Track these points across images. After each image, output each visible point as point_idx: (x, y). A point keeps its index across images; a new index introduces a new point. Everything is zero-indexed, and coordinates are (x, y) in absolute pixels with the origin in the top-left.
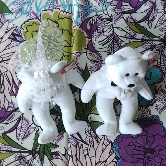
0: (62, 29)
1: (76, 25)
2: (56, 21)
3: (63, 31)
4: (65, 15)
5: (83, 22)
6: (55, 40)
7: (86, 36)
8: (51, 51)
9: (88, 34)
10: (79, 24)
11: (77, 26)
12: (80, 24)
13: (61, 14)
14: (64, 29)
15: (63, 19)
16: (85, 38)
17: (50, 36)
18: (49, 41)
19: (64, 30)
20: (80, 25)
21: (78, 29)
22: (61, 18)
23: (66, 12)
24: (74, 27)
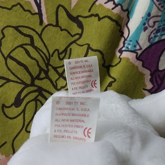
0: (89, 45)
1: (130, 47)
2: (80, 19)
3: (90, 51)
4: (108, 10)
5: (153, 47)
6: (58, 69)
7: (149, 86)
8: (37, 96)
9: (157, 82)
10: (138, 47)
11: (131, 51)
12: (141, 49)
13: (100, 5)
14: (94, 48)
15: (100, 19)
16: (144, 89)
17: (51, 53)
18: (43, 66)
19: (93, 50)
20: (139, 52)
21: (131, 61)
22: (97, 15)
23: (114, 3)
24: (121, 52)
